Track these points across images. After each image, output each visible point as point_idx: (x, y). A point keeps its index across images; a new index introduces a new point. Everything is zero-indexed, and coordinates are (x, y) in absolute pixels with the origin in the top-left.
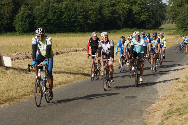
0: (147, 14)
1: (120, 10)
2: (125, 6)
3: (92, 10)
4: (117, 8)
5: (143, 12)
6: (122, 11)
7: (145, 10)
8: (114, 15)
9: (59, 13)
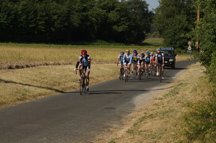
1: (93, 16)
2: (100, 12)
3: (57, 14)
5: (123, 21)
6: (96, 18)
7: (126, 18)
8: (85, 23)
9: (14, 15)
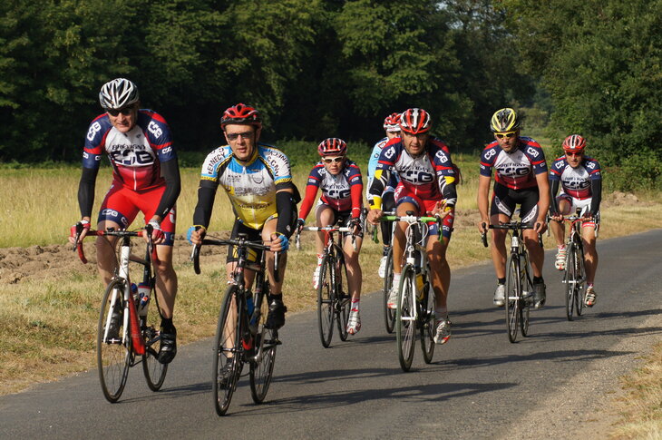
0: (427, 59)
1: (261, 30)
3: (78, 21)
4: (243, 15)
5: (405, 47)
8: (220, 63)
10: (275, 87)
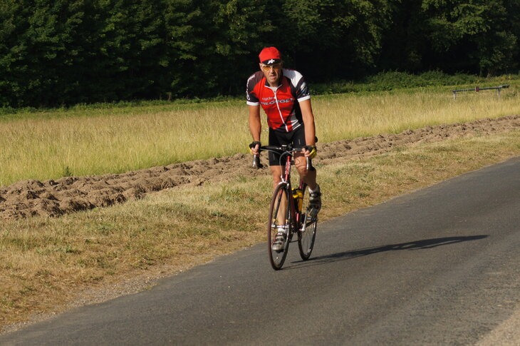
10: (374, 35)
